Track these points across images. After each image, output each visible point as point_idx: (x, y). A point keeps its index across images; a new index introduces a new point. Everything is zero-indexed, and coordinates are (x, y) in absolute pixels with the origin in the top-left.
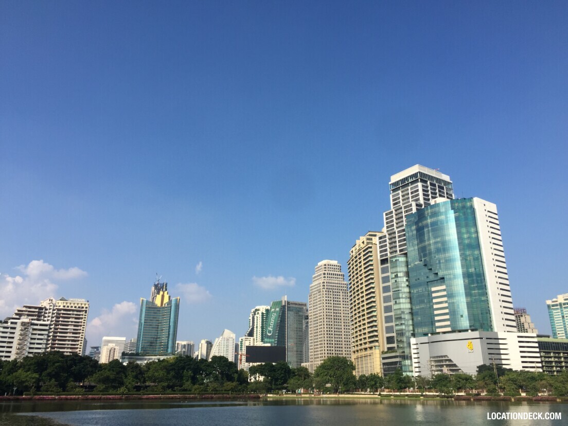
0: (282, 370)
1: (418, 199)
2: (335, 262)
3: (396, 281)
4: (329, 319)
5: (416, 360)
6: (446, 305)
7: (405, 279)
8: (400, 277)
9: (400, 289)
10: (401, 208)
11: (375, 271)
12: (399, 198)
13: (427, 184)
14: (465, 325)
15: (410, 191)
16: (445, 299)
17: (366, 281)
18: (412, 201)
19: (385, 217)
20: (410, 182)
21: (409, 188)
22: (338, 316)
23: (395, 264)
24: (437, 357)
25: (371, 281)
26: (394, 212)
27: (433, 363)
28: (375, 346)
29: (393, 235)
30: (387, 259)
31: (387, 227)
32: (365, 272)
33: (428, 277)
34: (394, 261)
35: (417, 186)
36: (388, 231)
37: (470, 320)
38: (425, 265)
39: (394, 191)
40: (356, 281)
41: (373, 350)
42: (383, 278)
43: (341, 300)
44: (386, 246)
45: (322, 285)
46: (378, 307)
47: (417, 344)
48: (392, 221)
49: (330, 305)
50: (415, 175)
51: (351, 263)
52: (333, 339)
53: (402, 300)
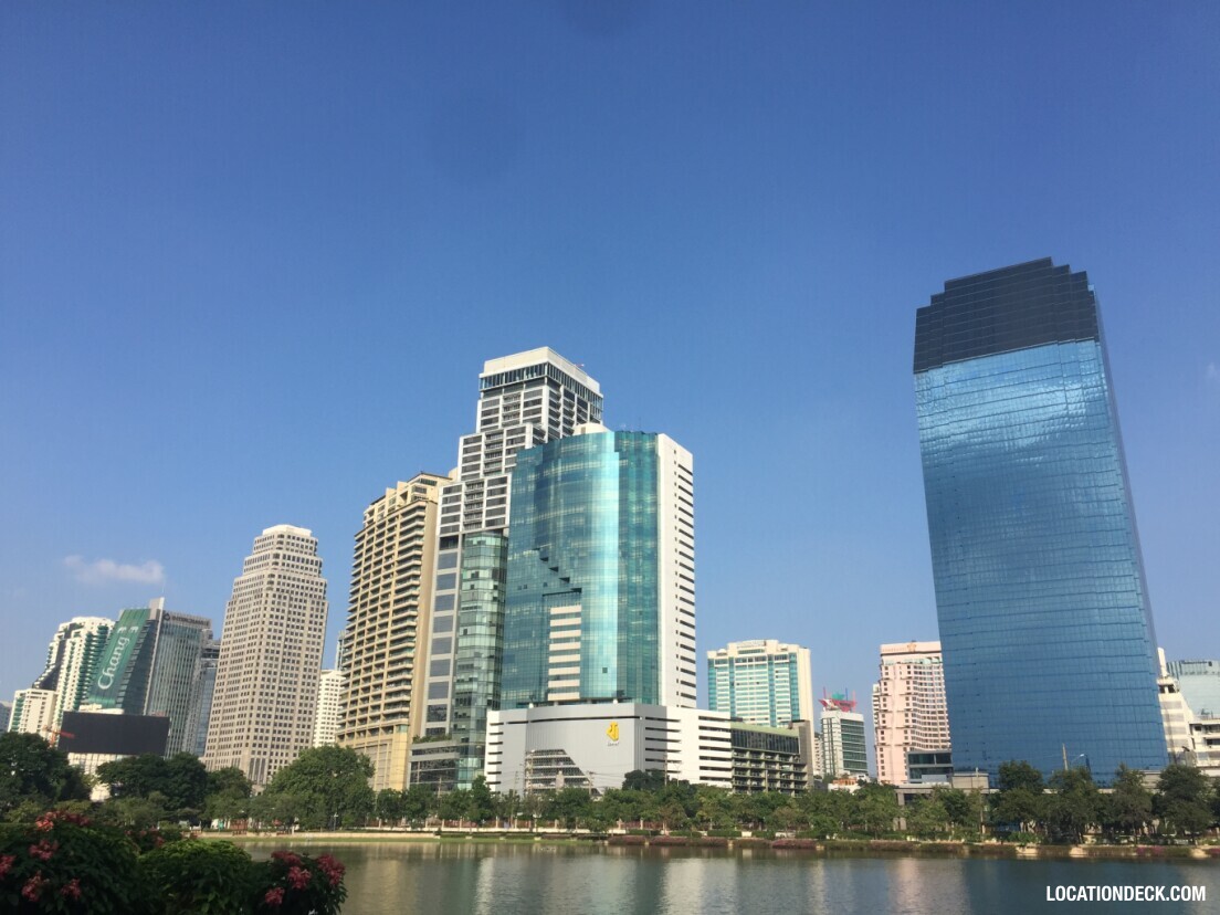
0: (186, 774)
1: (538, 420)
2: (305, 533)
3: (472, 587)
4: (272, 658)
5: (494, 758)
6: (577, 645)
7: (491, 584)
8: (484, 579)
9: (479, 604)
10: (501, 433)
11: (423, 562)
12: (497, 411)
13: (558, 390)
14: (609, 689)
15: (522, 400)
16: (577, 633)
17: (399, 582)
18: (525, 421)
19: (461, 446)
20: (526, 382)
21: (522, 393)
22: (294, 654)
23: (473, 551)
24: (542, 752)
25: (412, 582)
26: (484, 438)
27: (529, 766)
28: (399, 725)
29: (476, 488)
30: (456, 538)
31: (464, 470)
32: (400, 562)
33: (545, 585)
34: (475, 542)
35: (540, 392)
36: (463, 478)
37: (619, 680)
38: (545, 559)
39: (488, 393)
40: (373, 578)
41: (394, 735)
42: (440, 578)
43: (307, 618)
44: (457, 508)
45: (266, 580)
46: (419, 640)
47: (502, 724)
48: (478, 458)
49: (279, 628)
50: (538, 368)
51: (367, 538)
52: (274, 706)
53: (480, 630)
